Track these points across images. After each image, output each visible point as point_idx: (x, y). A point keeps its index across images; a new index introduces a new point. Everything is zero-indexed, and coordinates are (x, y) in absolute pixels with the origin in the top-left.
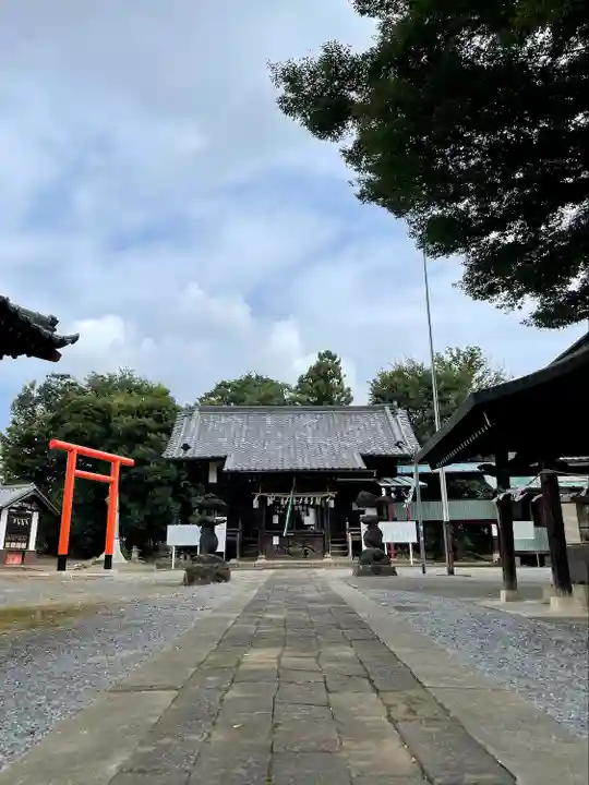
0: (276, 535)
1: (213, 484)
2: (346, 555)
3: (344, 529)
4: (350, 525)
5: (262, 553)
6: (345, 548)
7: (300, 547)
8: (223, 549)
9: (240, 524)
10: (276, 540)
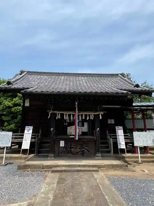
0: (63, 139)
1: (27, 107)
2: (109, 152)
5: (52, 152)
6: (108, 147)
7: (79, 149)
8: (28, 148)
9: (40, 131)
10: (62, 144)
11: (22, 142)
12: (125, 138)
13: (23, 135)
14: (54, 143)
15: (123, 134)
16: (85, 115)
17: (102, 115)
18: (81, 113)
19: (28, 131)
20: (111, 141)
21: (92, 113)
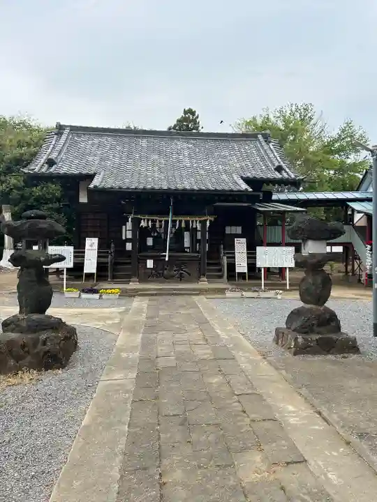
0: (150, 258)
1: (83, 204)
2: (221, 277)
3: (219, 252)
4: (224, 249)
5: (135, 276)
6: (220, 270)
7: (175, 271)
8: (94, 271)
9: (112, 245)
10: (150, 263)
11: (83, 263)
12: (248, 258)
13: (84, 252)
14: (139, 263)
15: (245, 251)
16: (185, 221)
17: (210, 221)
18: (180, 218)
19: (91, 246)
20: (225, 261)
21: (197, 219)
